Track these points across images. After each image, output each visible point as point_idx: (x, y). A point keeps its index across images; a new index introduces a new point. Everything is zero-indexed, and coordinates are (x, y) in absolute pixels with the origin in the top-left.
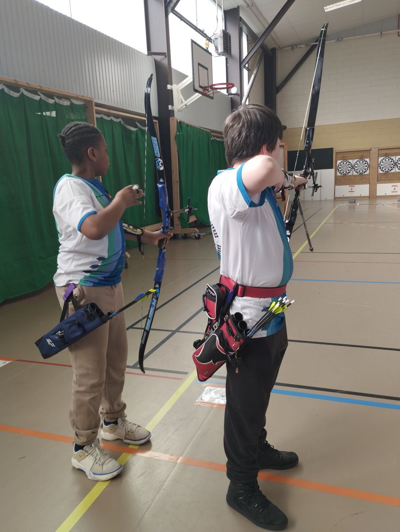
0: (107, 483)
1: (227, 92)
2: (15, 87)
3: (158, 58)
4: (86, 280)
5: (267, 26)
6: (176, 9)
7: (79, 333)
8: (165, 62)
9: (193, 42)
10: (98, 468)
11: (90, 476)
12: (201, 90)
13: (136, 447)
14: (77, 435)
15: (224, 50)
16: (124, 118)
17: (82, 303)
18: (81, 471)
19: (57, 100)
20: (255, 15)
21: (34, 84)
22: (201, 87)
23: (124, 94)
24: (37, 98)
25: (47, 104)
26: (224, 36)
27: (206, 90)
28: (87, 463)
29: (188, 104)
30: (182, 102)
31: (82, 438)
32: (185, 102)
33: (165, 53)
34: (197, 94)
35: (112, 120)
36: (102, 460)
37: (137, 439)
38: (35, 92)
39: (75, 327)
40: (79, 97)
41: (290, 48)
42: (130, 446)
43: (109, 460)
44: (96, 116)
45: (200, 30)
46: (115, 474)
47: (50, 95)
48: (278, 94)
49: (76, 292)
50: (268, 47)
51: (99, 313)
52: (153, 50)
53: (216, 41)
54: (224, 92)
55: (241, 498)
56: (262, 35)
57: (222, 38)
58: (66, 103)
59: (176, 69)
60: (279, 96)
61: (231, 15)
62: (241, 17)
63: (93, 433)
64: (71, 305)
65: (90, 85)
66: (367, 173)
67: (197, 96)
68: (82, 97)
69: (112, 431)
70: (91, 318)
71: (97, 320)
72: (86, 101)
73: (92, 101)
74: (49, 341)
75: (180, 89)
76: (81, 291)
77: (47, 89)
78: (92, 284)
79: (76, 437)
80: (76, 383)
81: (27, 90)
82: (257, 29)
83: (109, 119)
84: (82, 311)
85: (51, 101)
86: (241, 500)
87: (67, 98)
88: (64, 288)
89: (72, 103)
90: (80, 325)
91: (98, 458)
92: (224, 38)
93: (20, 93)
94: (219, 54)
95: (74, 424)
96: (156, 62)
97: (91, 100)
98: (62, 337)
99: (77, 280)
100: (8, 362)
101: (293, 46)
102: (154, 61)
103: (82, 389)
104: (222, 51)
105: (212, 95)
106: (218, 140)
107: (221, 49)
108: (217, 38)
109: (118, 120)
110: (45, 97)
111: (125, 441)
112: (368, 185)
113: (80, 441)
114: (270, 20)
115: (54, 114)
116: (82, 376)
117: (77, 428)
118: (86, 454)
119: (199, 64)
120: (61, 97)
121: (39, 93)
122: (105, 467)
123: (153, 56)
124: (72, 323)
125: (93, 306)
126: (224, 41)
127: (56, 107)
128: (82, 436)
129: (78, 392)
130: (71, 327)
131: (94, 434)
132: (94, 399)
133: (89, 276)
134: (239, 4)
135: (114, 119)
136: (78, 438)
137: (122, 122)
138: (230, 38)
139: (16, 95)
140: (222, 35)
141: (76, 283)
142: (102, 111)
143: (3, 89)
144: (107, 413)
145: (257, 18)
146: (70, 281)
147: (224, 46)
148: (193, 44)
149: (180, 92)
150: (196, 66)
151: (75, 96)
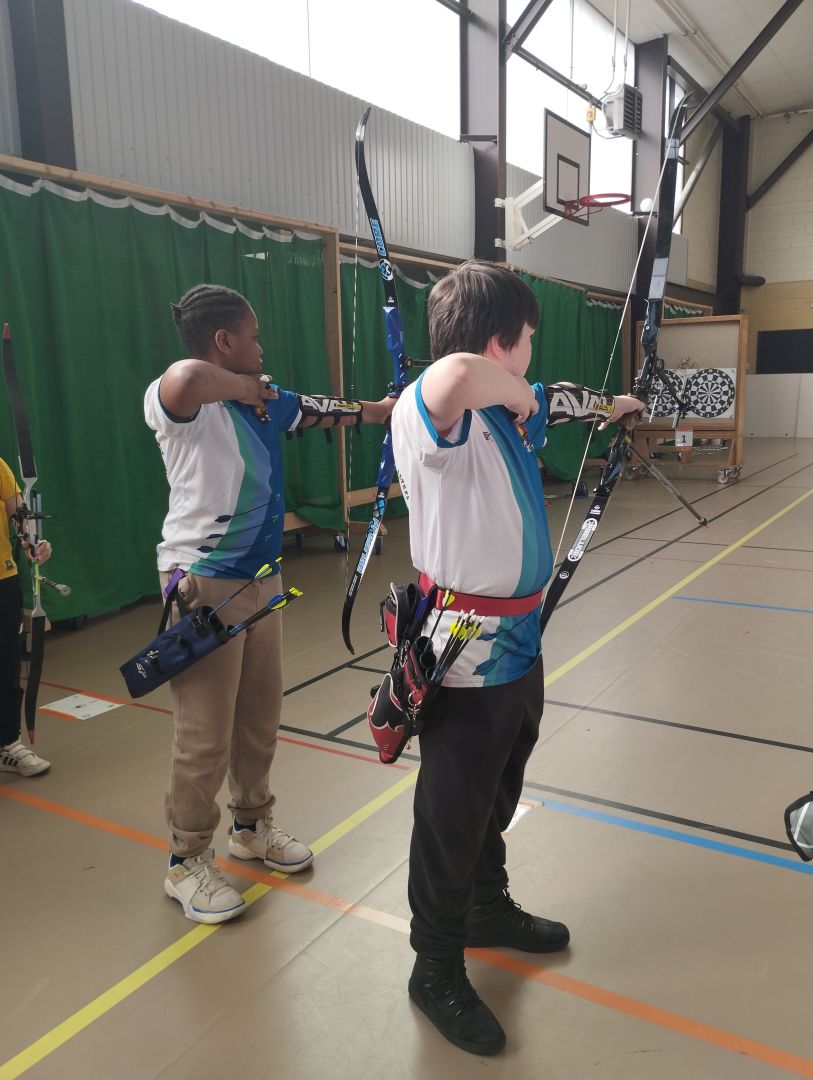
0: (213, 929)
1: (633, 209)
2: (190, 211)
3: (482, 146)
4: (203, 565)
5: (726, 70)
6: (525, 46)
7: (182, 657)
8: (495, 153)
9: (548, 113)
10: (202, 901)
11: (190, 913)
12: (561, 208)
13: (284, 877)
14: (175, 837)
15: (625, 125)
16: (402, 264)
17: (192, 605)
18: (176, 902)
19: (267, 232)
20: (703, 51)
21: (225, 205)
22: (560, 202)
23: (405, 217)
24: (230, 229)
25: (247, 239)
26: (626, 96)
27: (576, 208)
28: (186, 889)
29: (534, 236)
30: (523, 232)
31: (181, 845)
32: (528, 233)
33: (495, 137)
34: (553, 216)
36: (212, 888)
37: (286, 861)
38: (227, 218)
39: (176, 647)
40: (309, 226)
41: (782, 115)
42: (274, 874)
43: (224, 889)
44: (340, 259)
45: (577, 86)
46: (230, 914)
47: (256, 225)
48: (750, 211)
49: (183, 585)
50: (732, 115)
51: (216, 623)
52: (472, 132)
53: (608, 108)
54: (626, 208)
55: (428, 985)
56: (714, 91)
57: (622, 102)
58: (284, 238)
59: (515, 164)
60: (751, 215)
61: (651, 53)
62: (670, 57)
63: (203, 838)
64: (175, 608)
65: (338, 202)
67: (553, 220)
68: (315, 227)
70: (202, 632)
71: (212, 638)
72: (323, 233)
73: (334, 234)
74: (139, 667)
75: (524, 203)
77: (249, 214)
78: (213, 574)
79: (173, 843)
80: (178, 745)
81: (212, 215)
82: (706, 80)
83: (371, 265)
84: (189, 618)
85: (256, 235)
87: (289, 228)
88: (167, 576)
89: (295, 238)
90: (184, 643)
91: (205, 882)
92: (626, 101)
93: (199, 222)
94: (615, 134)
95: (171, 817)
96: (476, 152)
97: (334, 231)
98: (154, 662)
99: (186, 564)
100: (117, 706)
101: (788, 112)
102: (472, 150)
103: (186, 756)
104: (622, 127)
105: (585, 218)
107: (618, 124)
108: (612, 102)
110: (246, 228)
111: (267, 862)
113: (180, 848)
114: (734, 60)
115: (261, 256)
116: (186, 733)
117: (175, 825)
118: (187, 873)
119: (560, 157)
120: (275, 227)
121: (234, 220)
122: (214, 899)
123: (472, 142)
124: (172, 639)
126: (625, 106)
127: (265, 244)
128: (182, 841)
129: (178, 761)
130: (169, 645)
131: (203, 842)
132: (207, 777)
133: (207, 560)
134: (667, 31)
137: (399, 272)
138: (640, 99)
139: (191, 224)
140: (622, 95)
141: (186, 569)
142: (359, 252)
143: (168, 215)
144: (238, 808)
145: (707, 56)
146: (177, 565)
147: (625, 116)
148: (549, 116)
149: (520, 213)
150: (553, 159)
151: (301, 224)
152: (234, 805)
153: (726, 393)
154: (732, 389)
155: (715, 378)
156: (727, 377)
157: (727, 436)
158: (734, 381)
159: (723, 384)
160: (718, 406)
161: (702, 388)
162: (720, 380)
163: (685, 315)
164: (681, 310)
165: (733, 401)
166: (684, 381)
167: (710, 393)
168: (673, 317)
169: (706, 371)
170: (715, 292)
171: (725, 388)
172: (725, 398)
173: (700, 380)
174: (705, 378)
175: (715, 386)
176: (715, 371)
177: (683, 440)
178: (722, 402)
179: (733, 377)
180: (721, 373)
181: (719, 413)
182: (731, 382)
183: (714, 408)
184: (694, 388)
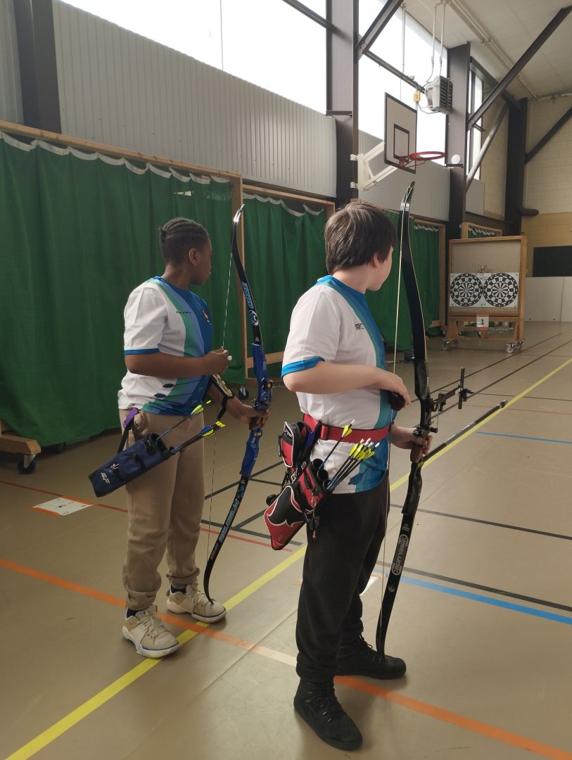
0: (156, 662)
1: (446, 162)
2: (140, 163)
3: (341, 118)
4: (151, 406)
5: (511, 66)
6: (371, 49)
7: (136, 469)
8: (351, 123)
9: (387, 96)
10: (149, 642)
11: (140, 650)
12: (397, 161)
13: (206, 625)
14: (130, 597)
15: (440, 104)
16: (286, 200)
17: (143, 433)
18: (130, 642)
19: (192, 177)
20: (495, 53)
21: (164, 158)
22: (396, 157)
23: (288, 167)
24: (167, 175)
25: (179, 182)
26: (441, 84)
27: (407, 161)
28: (138, 634)
29: (378, 181)
30: (370, 178)
31: (134, 601)
32: (373, 178)
33: (351, 112)
34: (391, 167)
35: (269, 202)
36: (155, 633)
37: (207, 615)
38: (165, 168)
39: (132, 462)
40: (222, 173)
41: (550, 97)
42: (199, 623)
43: (164, 633)
44: (243, 196)
45: (407, 78)
46: (168, 651)
47: (185, 172)
48: (528, 164)
49: (137, 418)
50: (515, 97)
51: (161, 445)
52: (335, 109)
53: (429, 93)
54: (441, 162)
55: (308, 701)
56: (503, 81)
57: (439, 88)
58: (205, 181)
59: (364, 131)
60: (529, 166)
61: (458, 55)
62: (471, 57)
63: (149, 597)
64: (131, 435)
65: (241, 157)
67: (391, 169)
68: (226, 174)
69: (177, 601)
70: (151, 452)
71: (158, 455)
72: (231, 178)
73: (239, 179)
74: (104, 475)
75: (369, 159)
76: (144, 418)
77: (180, 164)
78: (158, 412)
79: (128, 599)
80: (131, 531)
81: (154, 165)
82: (496, 73)
83: (265, 200)
84: (142, 442)
85: (185, 179)
86: (308, 703)
87: (208, 174)
88: (125, 412)
89: (212, 181)
90: (138, 459)
91: (151, 628)
92: (441, 88)
93: (146, 169)
94: (434, 110)
95: (127, 582)
96: (337, 123)
97: (239, 176)
98: (116, 471)
99: (140, 405)
100: (87, 506)
101: (554, 96)
102: (334, 121)
103: (137, 538)
104: (438, 105)
105: (413, 168)
106: (427, 229)
107: (436, 103)
108: (432, 89)
109: (277, 203)
110: (178, 174)
111: (194, 615)
114: (516, 59)
115: (189, 193)
116: (137, 521)
117: (129, 587)
118: (138, 622)
119: (396, 126)
120: (198, 174)
121: (170, 169)
123: (334, 116)
124: (129, 455)
125: (154, 436)
126: (441, 91)
127: (191, 186)
128: (134, 598)
129: (132, 542)
130: (128, 460)
131: (150, 599)
132: (152, 553)
134: (469, 40)
135: (271, 200)
136: (130, 600)
137: (283, 205)
138: (451, 86)
139: (140, 172)
140: (439, 83)
141: (140, 408)
142: (257, 191)
143: (125, 165)
144: (173, 577)
145: (498, 57)
146: (134, 405)
147: (441, 98)
148: (388, 98)
149: (368, 164)
150: (391, 127)
151: (216, 172)
152: (171, 574)
153: (511, 290)
154: (516, 288)
155: (504, 280)
156: (512, 279)
157: (512, 319)
158: (518, 282)
159: (510, 283)
160: (506, 299)
161: (495, 286)
162: (507, 281)
163: (482, 235)
164: (480, 232)
165: (517, 295)
166: (483, 282)
167: (500, 290)
168: (475, 237)
169: (498, 275)
170: (503, 220)
171: (511, 287)
172: (511, 294)
173: (494, 281)
174: (497, 280)
175: (504, 285)
176: (504, 274)
177: (482, 323)
178: (509, 297)
179: (517, 279)
180: (508, 276)
181: (507, 304)
182: (515, 282)
183: (503, 301)
184: (489, 287)
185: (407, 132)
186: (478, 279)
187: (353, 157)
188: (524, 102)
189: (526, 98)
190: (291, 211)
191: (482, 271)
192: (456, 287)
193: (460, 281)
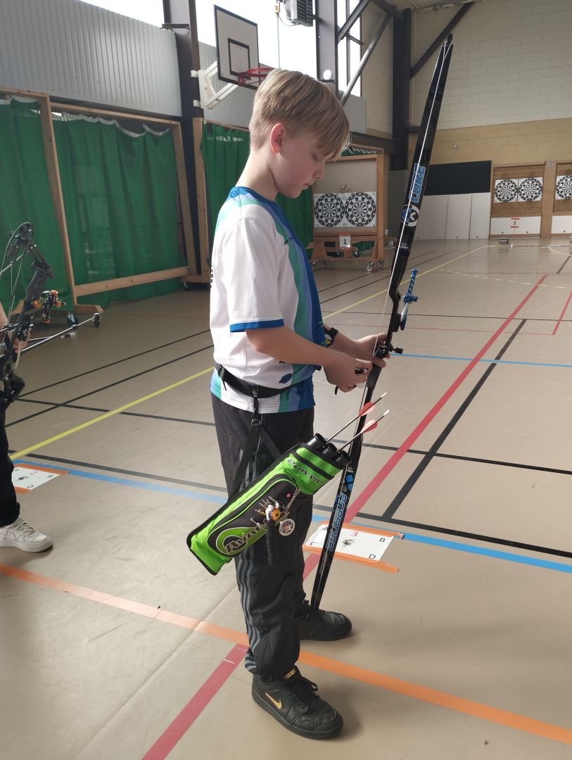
8: (190, 37)
9: (217, 8)
12: (235, 78)
15: (298, 16)
16: (119, 119)
22: (232, 73)
23: (118, 84)
27: (247, 77)
29: (221, 98)
30: (213, 95)
32: (216, 95)
33: (188, 25)
34: (230, 84)
35: (99, 122)
40: (21, 92)
41: (432, 8)
48: (413, 79)
53: (287, 3)
66: (538, 199)
67: (230, 88)
68: (27, 93)
73: (45, 98)
75: (209, 76)
83: (96, 120)
89: (13, 102)
94: (293, 22)
97: (45, 96)
101: (435, 7)
102: (174, 36)
107: (294, 15)
112: (540, 217)
119: (230, 41)
126: (298, 2)
135: (102, 121)
137: (117, 125)
148: (218, 11)
149: (210, 82)
153: (370, 209)
154: (374, 207)
155: (363, 199)
156: (370, 198)
157: (372, 238)
158: (375, 201)
159: (368, 203)
160: (366, 218)
161: (355, 206)
162: (366, 200)
165: (375, 214)
166: (344, 202)
167: (360, 210)
169: (357, 194)
170: (391, 139)
171: (370, 206)
172: (370, 213)
173: (354, 201)
174: (357, 199)
175: (363, 204)
176: (363, 194)
177: (346, 243)
178: (368, 216)
179: (374, 198)
180: (366, 195)
181: (367, 223)
182: (373, 202)
183: (363, 220)
184: (350, 206)
185: (247, 47)
186: (339, 199)
187: (193, 73)
188: (407, 13)
189: (409, 9)
190: (126, 132)
191: (343, 191)
192: (320, 207)
193: (323, 202)
